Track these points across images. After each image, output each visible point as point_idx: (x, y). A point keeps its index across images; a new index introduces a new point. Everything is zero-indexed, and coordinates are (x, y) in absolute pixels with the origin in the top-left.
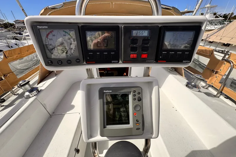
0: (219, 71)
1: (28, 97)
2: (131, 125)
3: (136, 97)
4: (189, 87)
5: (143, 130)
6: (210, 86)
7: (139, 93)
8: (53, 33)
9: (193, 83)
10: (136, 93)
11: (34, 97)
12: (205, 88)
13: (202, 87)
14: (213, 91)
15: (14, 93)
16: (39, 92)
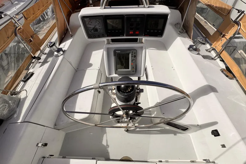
0: (226, 34)
1: (57, 56)
2: (130, 69)
3: (133, 55)
4: (191, 51)
5: (136, 72)
6: (214, 49)
7: (135, 53)
8: (91, 21)
9: (194, 47)
10: (133, 53)
11: (62, 56)
12: (208, 51)
13: (206, 50)
14: (213, 54)
15: (42, 52)
16: (64, 52)
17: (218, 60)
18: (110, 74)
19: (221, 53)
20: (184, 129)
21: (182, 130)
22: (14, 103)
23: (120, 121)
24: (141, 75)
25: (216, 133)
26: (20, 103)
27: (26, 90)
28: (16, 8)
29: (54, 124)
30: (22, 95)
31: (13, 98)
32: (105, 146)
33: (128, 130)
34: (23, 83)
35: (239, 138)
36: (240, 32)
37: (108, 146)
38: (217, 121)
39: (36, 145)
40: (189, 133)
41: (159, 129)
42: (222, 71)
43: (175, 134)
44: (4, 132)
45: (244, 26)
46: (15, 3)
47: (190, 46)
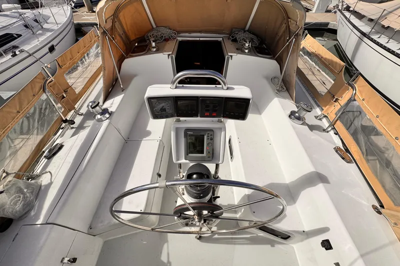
0: (340, 99)
1: (100, 121)
2: (205, 154)
3: (209, 137)
4: (291, 118)
6: (326, 116)
7: (211, 135)
8: (159, 102)
9: (297, 114)
10: (209, 135)
11: (107, 120)
12: (318, 118)
13: (315, 117)
14: (325, 123)
15: (77, 113)
16: (111, 114)
17: (332, 133)
18: (178, 160)
19: (335, 123)
20: (285, 237)
21: (282, 238)
22: (32, 193)
23: (190, 223)
24: (219, 161)
25: (327, 245)
26: (41, 193)
27: (50, 172)
28: (38, 41)
29: (88, 226)
30: (44, 180)
31: (30, 184)
32: (165, 263)
33: (200, 237)
34: (46, 160)
35: (356, 254)
36: (356, 98)
37: (169, 262)
38: (328, 226)
39: (60, 260)
40: (293, 243)
41: (248, 236)
42: (337, 150)
43: (273, 246)
44: (14, 239)
45: (360, 92)
46: (37, 33)
47: (291, 112)
